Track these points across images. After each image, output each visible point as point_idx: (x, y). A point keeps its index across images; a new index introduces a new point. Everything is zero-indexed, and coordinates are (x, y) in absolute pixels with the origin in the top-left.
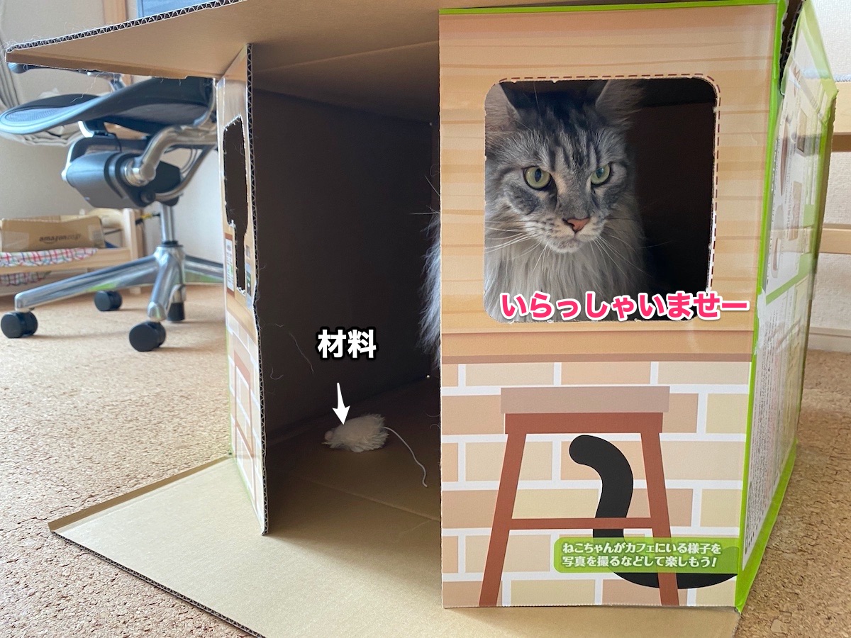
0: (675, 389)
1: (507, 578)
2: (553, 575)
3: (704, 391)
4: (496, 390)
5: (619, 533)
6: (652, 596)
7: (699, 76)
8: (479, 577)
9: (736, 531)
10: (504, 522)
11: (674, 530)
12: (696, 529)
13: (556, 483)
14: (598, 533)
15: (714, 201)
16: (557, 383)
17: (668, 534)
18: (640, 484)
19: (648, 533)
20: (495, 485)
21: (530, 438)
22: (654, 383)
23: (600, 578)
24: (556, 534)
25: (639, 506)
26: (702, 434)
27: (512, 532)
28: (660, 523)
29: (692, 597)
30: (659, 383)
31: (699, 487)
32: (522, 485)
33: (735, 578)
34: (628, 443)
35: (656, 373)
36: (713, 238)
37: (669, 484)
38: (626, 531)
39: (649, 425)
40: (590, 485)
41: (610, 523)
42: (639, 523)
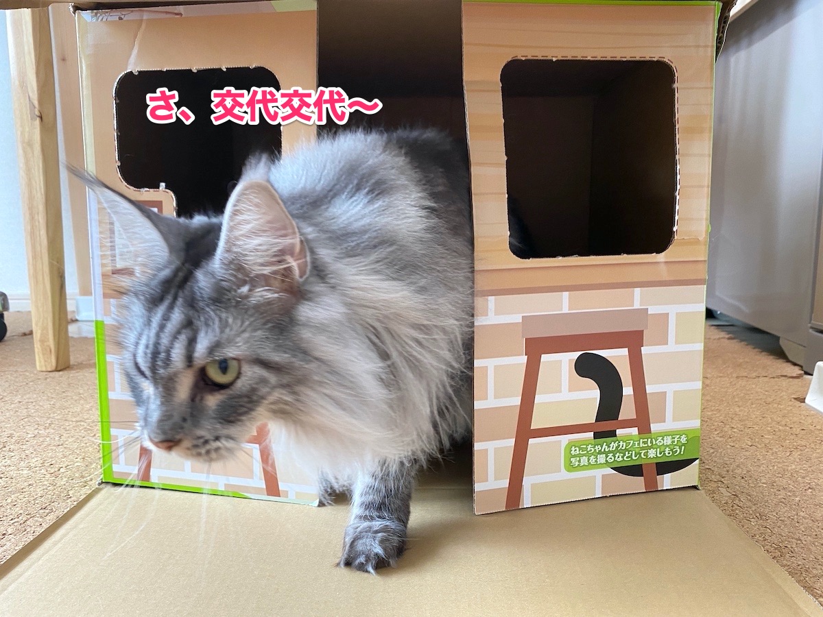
0: (652, 310)
1: (527, 482)
2: (564, 475)
3: (672, 310)
4: (517, 318)
5: (612, 434)
6: (637, 484)
7: (662, 59)
8: (505, 483)
9: (697, 423)
10: (525, 433)
11: (654, 427)
12: (670, 424)
13: (565, 395)
14: (597, 436)
15: (677, 157)
16: (565, 310)
17: (650, 431)
18: (628, 391)
19: (634, 431)
20: (517, 401)
21: (545, 358)
22: (637, 305)
23: (599, 473)
24: (565, 439)
25: (628, 410)
26: (672, 347)
27: (531, 441)
28: (642, 423)
29: (668, 480)
30: (641, 306)
31: (670, 389)
32: (538, 399)
33: (697, 462)
34: (617, 356)
35: (638, 298)
36: (678, 187)
37: (650, 389)
38: (618, 432)
39: (633, 341)
40: (591, 393)
41: (606, 426)
42: (628, 424)
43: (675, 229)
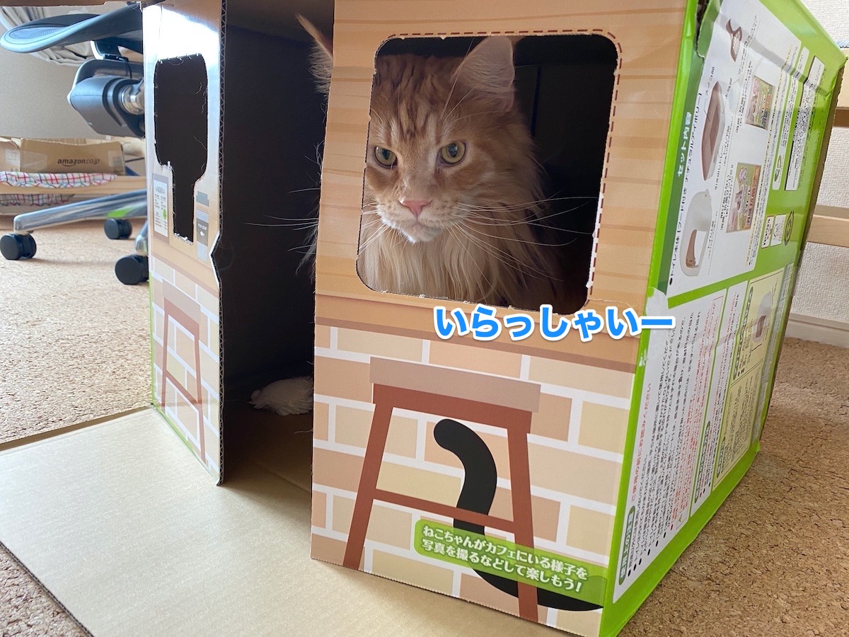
0: (546, 389)
1: (370, 545)
2: (412, 554)
3: (579, 398)
4: (364, 358)
5: (480, 530)
6: (510, 603)
7: (598, 33)
8: (344, 537)
9: (606, 561)
10: (368, 492)
11: (537, 541)
12: (559, 545)
13: (421, 462)
14: (458, 524)
15: (603, 181)
16: (425, 361)
17: (531, 544)
18: (504, 483)
19: (510, 537)
20: (362, 452)
21: (397, 412)
22: (524, 377)
23: (458, 570)
24: (417, 514)
25: (502, 506)
26: (572, 445)
27: (376, 502)
28: (522, 530)
29: (552, 616)
30: (530, 379)
31: (567, 502)
32: (387, 457)
33: (600, 611)
34: (494, 436)
35: (526, 368)
36: (598, 225)
37: (535, 491)
38: (487, 529)
39: (515, 423)
40: (453, 471)
41: (472, 517)
42: (500, 524)
43: (588, 285)
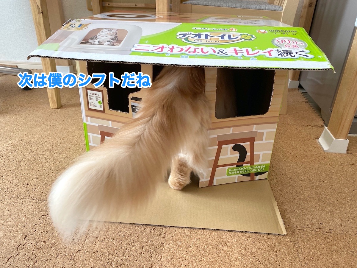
0: (259, 131)
1: (215, 179)
2: (226, 177)
3: (265, 131)
4: (216, 136)
5: (242, 165)
6: (249, 178)
8: (209, 179)
9: (269, 162)
10: (215, 166)
11: (255, 163)
12: (260, 162)
13: (229, 156)
14: (237, 166)
15: (274, 85)
16: (231, 132)
17: (254, 165)
18: (248, 154)
19: (249, 165)
20: (214, 158)
21: (223, 146)
22: (254, 130)
23: (237, 176)
24: (227, 168)
25: (248, 159)
26: (264, 141)
27: (217, 168)
28: (252, 162)
29: (258, 177)
31: (261, 153)
32: (220, 157)
33: (268, 172)
34: (246, 145)
35: (255, 128)
36: (272, 95)
37: (255, 153)
38: (244, 165)
39: (251, 140)
40: (237, 155)
41: (241, 163)
42: (247, 163)
43: (269, 107)
